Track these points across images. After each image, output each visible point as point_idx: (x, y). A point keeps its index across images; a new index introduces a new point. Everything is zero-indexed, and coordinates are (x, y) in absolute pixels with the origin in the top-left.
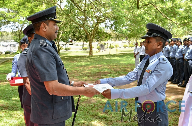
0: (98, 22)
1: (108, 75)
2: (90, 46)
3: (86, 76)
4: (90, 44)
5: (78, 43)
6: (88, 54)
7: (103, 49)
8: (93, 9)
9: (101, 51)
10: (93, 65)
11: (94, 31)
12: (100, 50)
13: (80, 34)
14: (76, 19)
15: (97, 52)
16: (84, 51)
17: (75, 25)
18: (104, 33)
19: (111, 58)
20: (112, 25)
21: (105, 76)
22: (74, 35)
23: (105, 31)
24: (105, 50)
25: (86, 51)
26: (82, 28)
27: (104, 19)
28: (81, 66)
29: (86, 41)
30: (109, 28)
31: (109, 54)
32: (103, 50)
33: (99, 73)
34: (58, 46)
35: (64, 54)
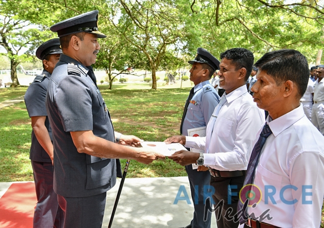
0: (164, 43)
1: (173, 115)
2: (154, 76)
3: (143, 116)
4: (153, 73)
5: (137, 71)
6: (150, 88)
7: (172, 80)
8: (158, 25)
9: (170, 83)
10: (155, 103)
11: (159, 55)
12: (168, 82)
13: (141, 59)
14: (135, 38)
15: (163, 85)
16: (146, 83)
17: (133, 46)
18: (173, 58)
19: (182, 93)
20: (185, 48)
21: (169, 116)
22: (132, 61)
23: (175, 56)
24: (174, 82)
25: (149, 83)
26: (142, 51)
27: (174, 38)
28: (139, 103)
29: (149, 70)
30: (180, 51)
31: (180, 87)
32: (173, 82)
33: (161, 112)
34: (110, 75)
35: (117, 87)
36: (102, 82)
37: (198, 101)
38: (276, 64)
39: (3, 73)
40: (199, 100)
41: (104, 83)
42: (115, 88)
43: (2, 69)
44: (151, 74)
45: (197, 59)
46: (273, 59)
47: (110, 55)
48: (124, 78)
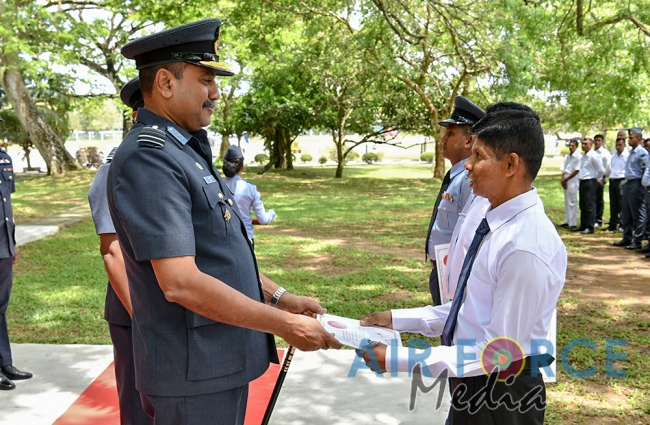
0: (466, 73)
4: (436, 142)
5: (402, 137)
6: (430, 176)
13: (412, 110)
16: (424, 164)
29: (429, 134)
34: (339, 146)
35: (356, 173)
36: (323, 161)
37: (455, 194)
38: (496, 130)
39: (105, 138)
40: (457, 192)
41: (328, 163)
42: (351, 173)
43: (104, 128)
44: (434, 144)
45: (454, 117)
46: (494, 123)
47: (341, 99)
48: (375, 152)
